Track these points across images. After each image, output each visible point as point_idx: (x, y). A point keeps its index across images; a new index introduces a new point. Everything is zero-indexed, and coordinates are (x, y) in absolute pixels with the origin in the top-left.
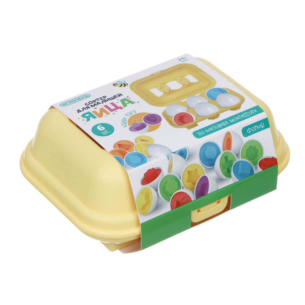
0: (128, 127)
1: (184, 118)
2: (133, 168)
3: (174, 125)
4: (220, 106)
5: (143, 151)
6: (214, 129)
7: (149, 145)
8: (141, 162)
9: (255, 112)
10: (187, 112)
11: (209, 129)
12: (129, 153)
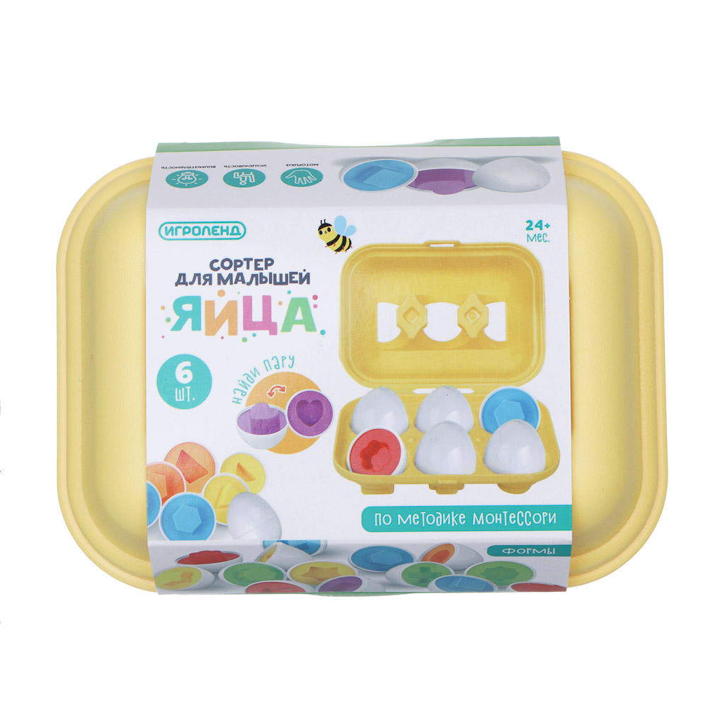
0: (242, 407)
1: (381, 451)
2: (166, 538)
3: (340, 464)
4: (484, 462)
5: (222, 502)
6: (421, 522)
7: (243, 494)
8: (195, 532)
9: (550, 521)
10: (400, 435)
11: (410, 516)
12: (185, 493)
